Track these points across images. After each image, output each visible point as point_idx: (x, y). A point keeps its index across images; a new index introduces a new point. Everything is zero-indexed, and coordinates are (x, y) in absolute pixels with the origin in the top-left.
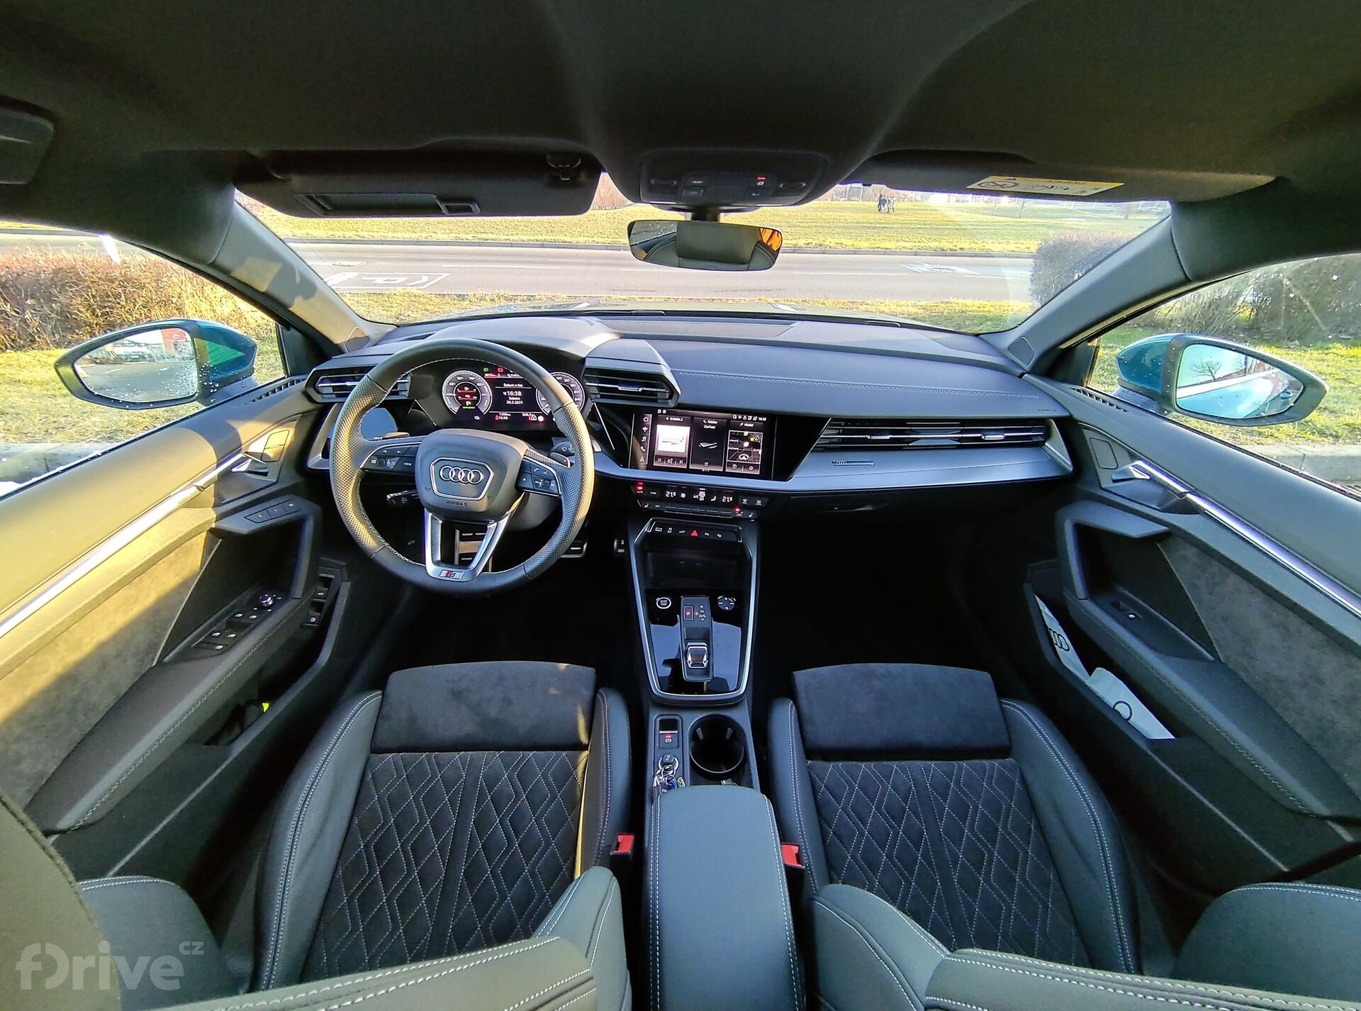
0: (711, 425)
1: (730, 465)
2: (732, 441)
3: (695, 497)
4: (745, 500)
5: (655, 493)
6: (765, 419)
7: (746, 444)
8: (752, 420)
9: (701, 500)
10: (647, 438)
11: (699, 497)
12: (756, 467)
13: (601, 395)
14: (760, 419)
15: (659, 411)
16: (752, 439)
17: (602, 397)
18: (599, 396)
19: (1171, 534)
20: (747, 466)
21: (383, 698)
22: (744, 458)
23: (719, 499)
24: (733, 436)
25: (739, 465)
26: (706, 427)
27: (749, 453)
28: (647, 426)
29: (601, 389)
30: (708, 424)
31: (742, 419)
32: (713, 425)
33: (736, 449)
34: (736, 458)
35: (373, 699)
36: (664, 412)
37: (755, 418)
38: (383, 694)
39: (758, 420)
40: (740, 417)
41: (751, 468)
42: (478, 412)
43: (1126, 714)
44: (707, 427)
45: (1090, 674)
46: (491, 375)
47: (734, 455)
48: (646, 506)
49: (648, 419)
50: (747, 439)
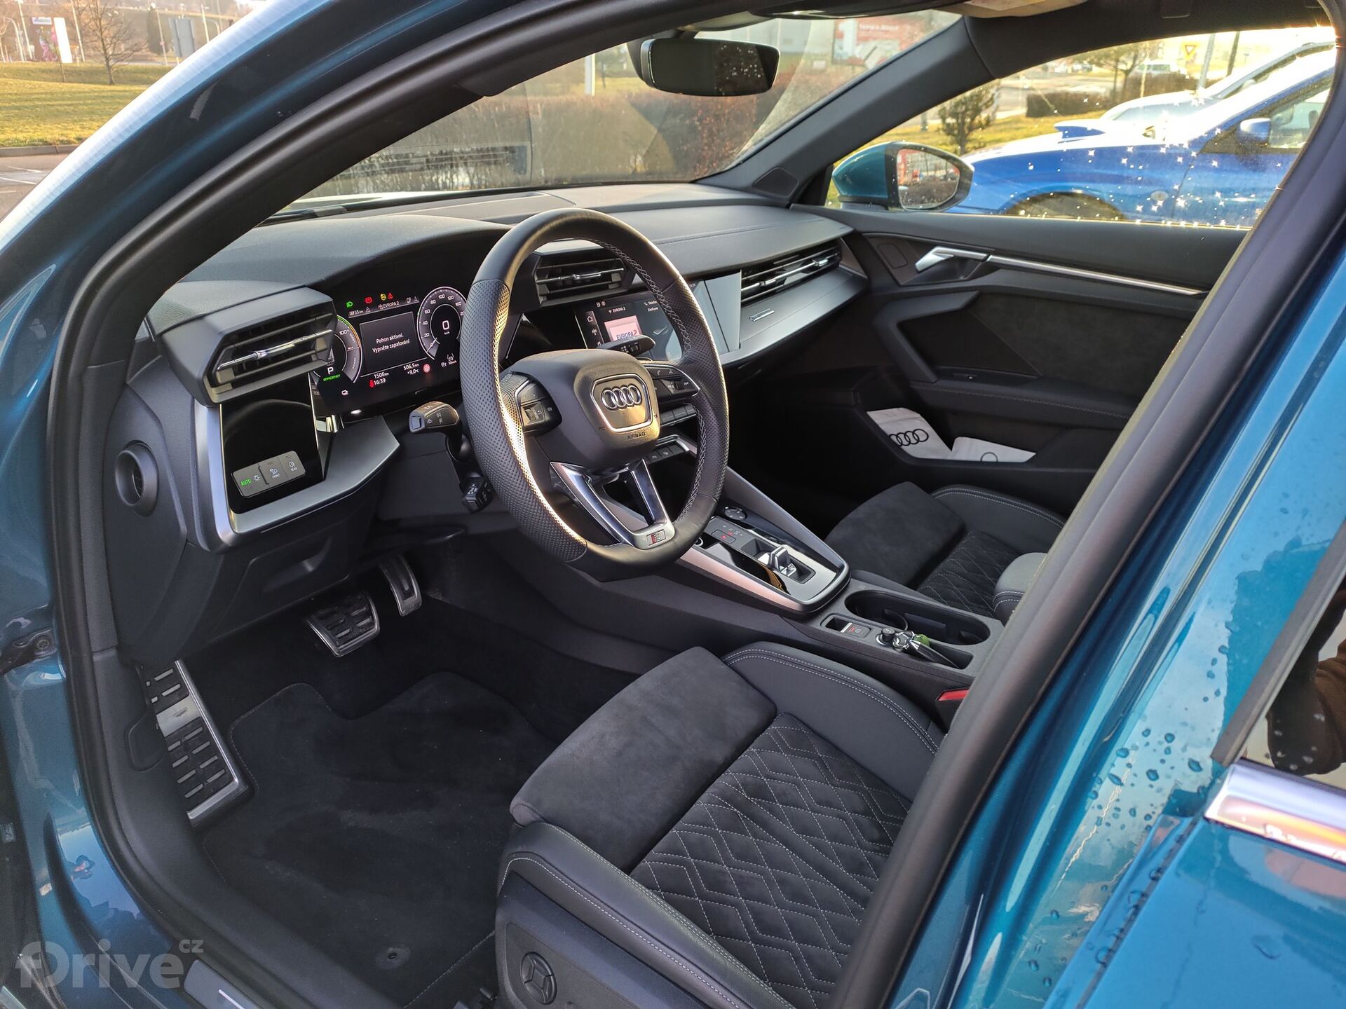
15: (599, 305)
19: (983, 294)
26: (650, 310)
28: (595, 328)
30: (650, 306)
36: (603, 303)
42: (344, 381)
43: (993, 459)
44: (652, 309)
45: (951, 448)
46: (359, 313)
49: (592, 318)
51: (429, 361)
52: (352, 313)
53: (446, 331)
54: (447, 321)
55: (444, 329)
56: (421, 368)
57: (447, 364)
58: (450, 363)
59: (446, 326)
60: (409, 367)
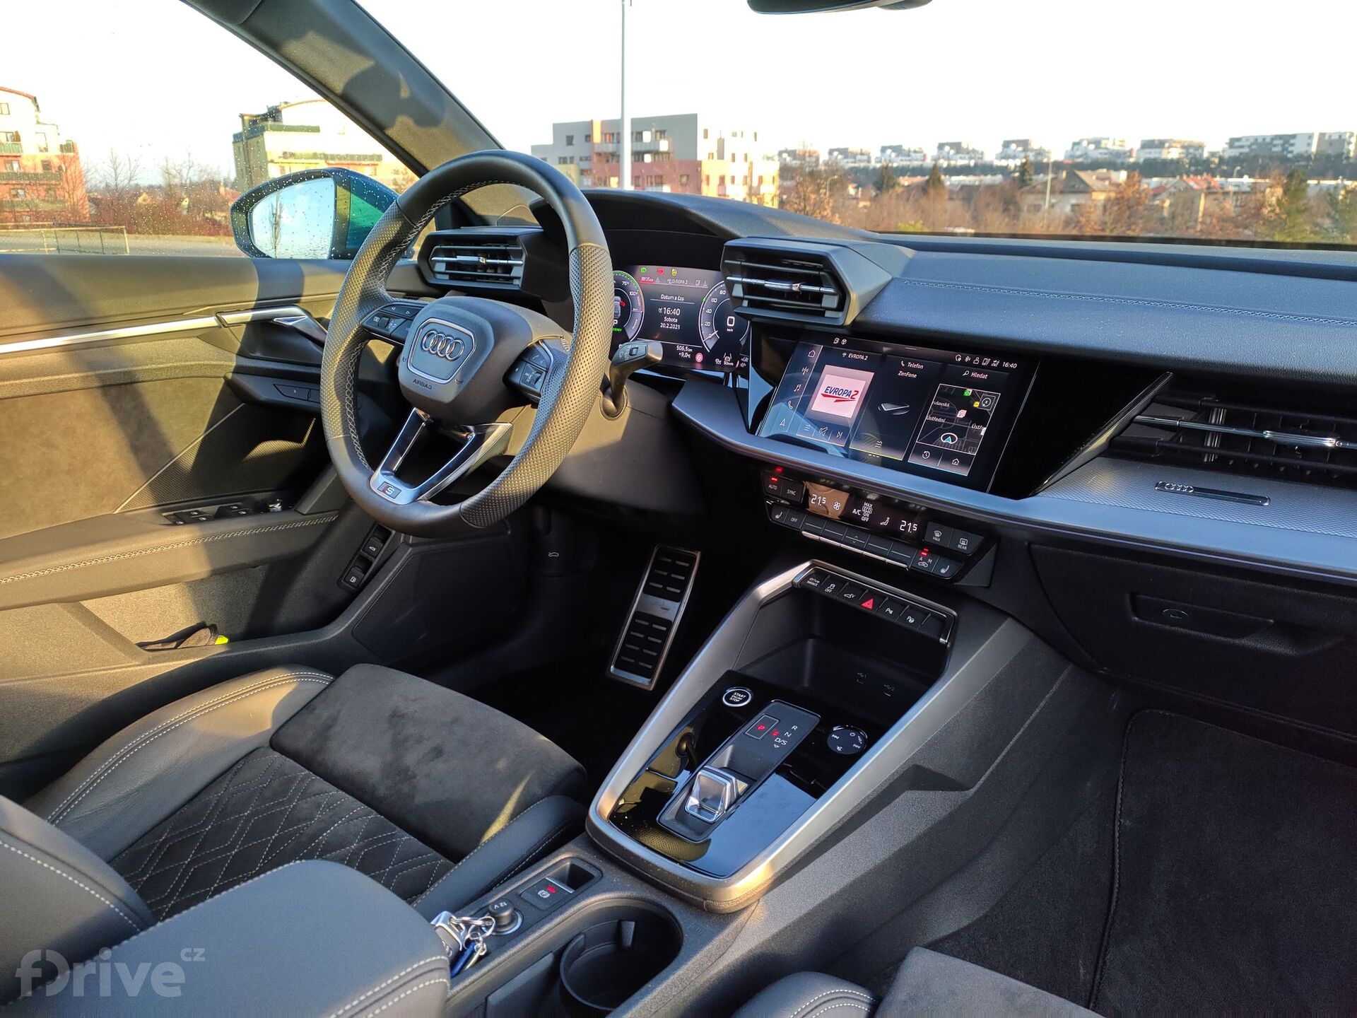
0: (910, 370)
1: (919, 451)
2: (938, 403)
3: (854, 511)
4: (938, 534)
5: (793, 493)
6: (1014, 366)
7: (962, 414)
8: (989, 366)
9: (863, 519)
10: (802, 387)
11: (862, 513)
12: (964, 460)
13: (750, 300)
14: (1006, 365)
15: (836, 341)
16: (976, 405)
17: (753, 304)
18: (745, 303)
20: (947, 456)
21: (329, 685)
22: (949, 441)
23: (895, 522)
24: (943, 396)
25: (937, 454)
26: (902, 373)
27: (961, 432)
28: (809, 367)
29: (749, 289)
30: (906, 369)
31: (970, 363)
32: (913, 371)
33: (940, 420)
34: (934, 438)
35: (316, 681)
36: (844, 341)
37: (995, 364)
38: (332, 682)
39: (1000, 367)
40: (967, 359)
41: (956, 462)
44: (904, 374)
46: (651, 280)
47: (934, 432)
48: (777, 517)
49: (815, 352)
50: (966, 403)
51: (703, 351)
52: (643, 279)
53: (730, 328)
54: (733, 318)
55: (728, 325)
56: (693, 355)
57: (723, 362)
58: (725, 363)
59: (731, 323)
60: (683, 349)
